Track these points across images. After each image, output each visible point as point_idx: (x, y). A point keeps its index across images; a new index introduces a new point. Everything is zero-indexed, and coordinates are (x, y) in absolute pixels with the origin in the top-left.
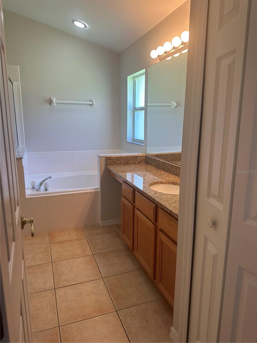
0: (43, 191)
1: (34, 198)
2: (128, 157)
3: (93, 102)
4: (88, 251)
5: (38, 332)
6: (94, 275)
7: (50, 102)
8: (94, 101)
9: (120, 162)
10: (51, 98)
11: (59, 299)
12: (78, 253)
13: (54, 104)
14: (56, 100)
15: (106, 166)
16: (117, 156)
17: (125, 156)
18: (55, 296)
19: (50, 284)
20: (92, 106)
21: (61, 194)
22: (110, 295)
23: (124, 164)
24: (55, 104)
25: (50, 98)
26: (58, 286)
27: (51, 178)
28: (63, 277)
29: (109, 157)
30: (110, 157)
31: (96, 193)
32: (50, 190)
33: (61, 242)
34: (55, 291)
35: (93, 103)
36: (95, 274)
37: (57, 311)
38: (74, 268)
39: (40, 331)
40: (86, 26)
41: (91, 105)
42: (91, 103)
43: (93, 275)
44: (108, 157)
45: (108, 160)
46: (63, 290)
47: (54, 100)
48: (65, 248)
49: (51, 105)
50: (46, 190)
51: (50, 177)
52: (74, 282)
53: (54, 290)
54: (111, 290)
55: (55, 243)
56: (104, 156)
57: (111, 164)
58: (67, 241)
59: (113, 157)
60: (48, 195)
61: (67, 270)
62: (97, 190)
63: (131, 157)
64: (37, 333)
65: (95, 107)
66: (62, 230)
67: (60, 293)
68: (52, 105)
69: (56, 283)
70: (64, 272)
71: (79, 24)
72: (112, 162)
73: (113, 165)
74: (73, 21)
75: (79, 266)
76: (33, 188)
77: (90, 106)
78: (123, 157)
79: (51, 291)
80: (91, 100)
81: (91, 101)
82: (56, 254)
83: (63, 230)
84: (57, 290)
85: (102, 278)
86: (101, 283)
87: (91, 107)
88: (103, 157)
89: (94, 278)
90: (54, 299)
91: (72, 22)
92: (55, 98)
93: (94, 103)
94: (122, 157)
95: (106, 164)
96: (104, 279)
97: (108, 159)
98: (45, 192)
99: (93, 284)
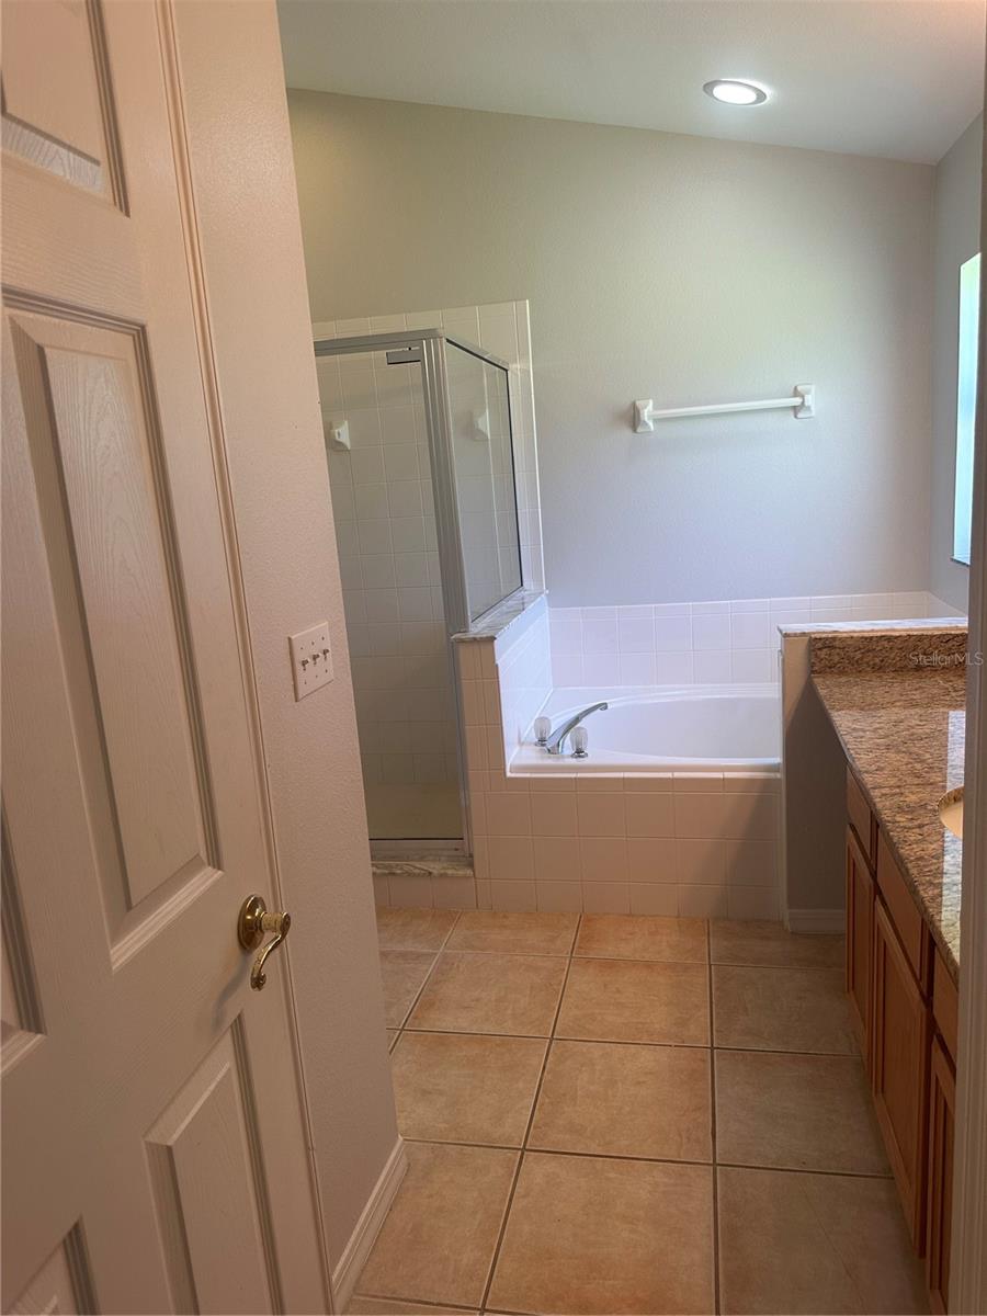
0: (568, 756)
1: (535, 779)
2: (920, 638)
3: (803, 397)
4: (698, 1030)
5: (410, 1301)
6: (685, 1140)
7: (633, 419)
8: (808, 392)
9: (877, 660)
10: (638, 403)
11: (524, 1197)
12: (657, 1026)
13: (649, 427)
14: (655, 408)
15: (809, 677)
16: (866, 635)
17: (904, 634)
18: (513, 1179)
19: (513, 1126)
20: (799, 415)
21: (627, 775)
22: (716, 1254)
23: (902, 669)
24: (651, 424)
25: (634, 405)
26: (538, 1144)
27: (606, 708)
28: (566, 1109)
29: (824, 636)
30: (827, 639)
31: (766, 784)
32: (595, 756)
33: (610, 965)
34: (522, 1158)
35: (803, 403)
36: (688, 1138)
37: (499, 1244)
38: (620, 1084)
39: (417, 1298)
40: (761, 96)
41: (795, 409)
42: (797, 401)
43: (680, 1135)
44: (818, 636)
45: (820, 649)
46: (550, 1165)
47: (646, 411)
48: (618, 991)
49: (635, 431)
50: (579, 753)
51: (604, 706)
52: (599, 1145)
53: (520, 1152)
54: (727, 1234)
55: (589, 961)
56: (804, 634)
57: (829, 669)
58: (634, 964)
59: (845, 635)
60: (580, 775)
61: (592, 1088)
62: (772, 775)
63: (940, 636)
64: (405, 1304)
65: (813, 414)
66: (628, 915)
67: (538, 1170)
68: (639, 430)
69: (535, 1128)
70: (579, 1093)
71: (734, 94)
72: (836, 659)
73: (842, 672)
74: (709, 87)
75: (639, 1083)
76: (542, 741)
77: (792, 413)
78: (897, 637)
79: (510, 1154)
80: (796, 388)
81: (796, 393)
82: (577, 1007)
83: (633, 916)
84: (530, 1156)
85: (711, 1162)
86: (702, 1184)
87: (796, 417)
88: (795, 635)
89: (682, 1154)
90: (506, 1190)
91: (704, 93)
92: (651, 402)
93: (809, 400)
94: (889, 639)
95: (813, 665)
96: (718, 1168)
97: (819, 645)
98: (574, 761)
99: (666, 1180)
